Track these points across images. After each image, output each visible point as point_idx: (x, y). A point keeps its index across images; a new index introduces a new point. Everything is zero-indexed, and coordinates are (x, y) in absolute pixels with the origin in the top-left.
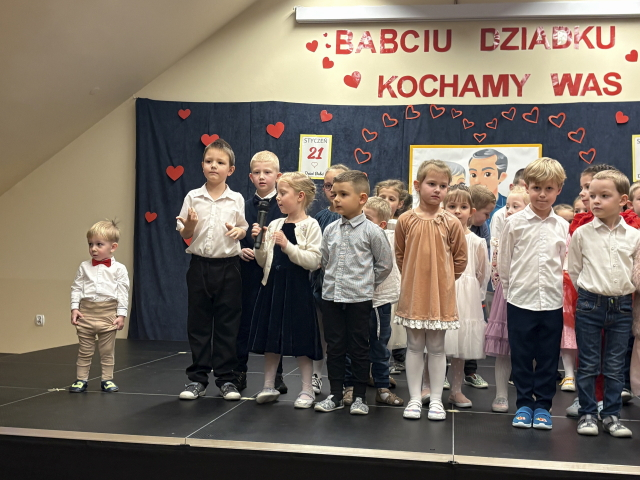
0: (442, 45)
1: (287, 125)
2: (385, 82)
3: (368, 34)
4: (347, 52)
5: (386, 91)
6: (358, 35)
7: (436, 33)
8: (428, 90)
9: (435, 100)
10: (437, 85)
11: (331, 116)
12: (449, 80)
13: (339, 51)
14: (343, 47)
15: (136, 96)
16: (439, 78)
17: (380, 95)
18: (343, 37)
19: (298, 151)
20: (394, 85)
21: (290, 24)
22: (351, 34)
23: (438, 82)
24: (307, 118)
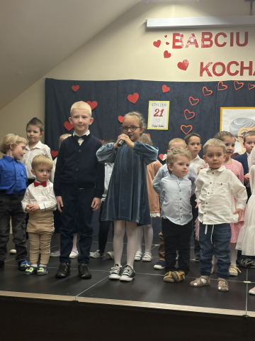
0: (242, 42)
1: (140, 95)
2: (204, 66)
3: (193, 35)
4: (180, 47)
5: (205, 72)
6: (187, 37)
7: (238, 34)
8: (233, 71)
9: (237, 78)
10: (238, 68)
11: (169, 89)
12: (247, 65)
13: (174, 47)
14: (177, 44)
15: (45, 77)
16: (240, 63)
17: (201, 75)
18: (177, 38)
19: (148, 112)
20: (210, 69)
21: (143, 29)
22: (182, 36)
23: (239, 66)
24: (153, 90)
